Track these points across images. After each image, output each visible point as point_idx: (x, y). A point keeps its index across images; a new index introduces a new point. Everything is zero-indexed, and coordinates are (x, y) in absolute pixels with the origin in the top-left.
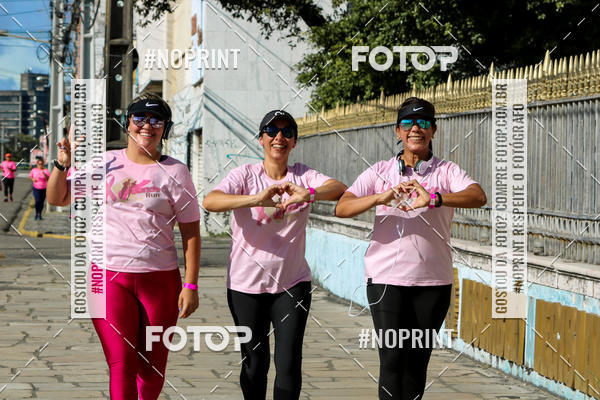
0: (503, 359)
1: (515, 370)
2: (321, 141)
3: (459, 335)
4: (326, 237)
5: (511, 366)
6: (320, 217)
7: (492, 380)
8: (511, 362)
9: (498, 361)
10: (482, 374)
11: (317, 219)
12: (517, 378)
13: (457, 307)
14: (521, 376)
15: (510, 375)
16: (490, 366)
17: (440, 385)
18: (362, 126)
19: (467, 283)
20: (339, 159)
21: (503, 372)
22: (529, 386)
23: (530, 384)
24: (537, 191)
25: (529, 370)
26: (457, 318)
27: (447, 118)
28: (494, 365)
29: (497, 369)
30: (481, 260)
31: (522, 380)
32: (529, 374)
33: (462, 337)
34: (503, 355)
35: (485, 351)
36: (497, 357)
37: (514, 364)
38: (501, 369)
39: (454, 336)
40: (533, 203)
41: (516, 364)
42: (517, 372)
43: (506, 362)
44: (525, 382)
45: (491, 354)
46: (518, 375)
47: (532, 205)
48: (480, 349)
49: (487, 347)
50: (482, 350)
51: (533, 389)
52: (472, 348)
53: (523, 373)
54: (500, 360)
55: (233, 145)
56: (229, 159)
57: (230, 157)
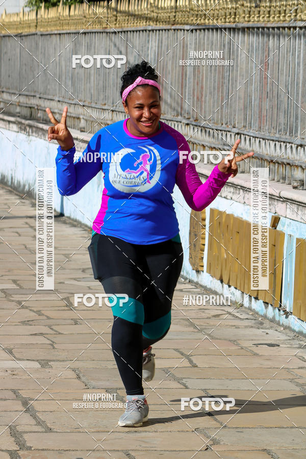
0: (256, 298)
1: (270, 312)
2: (41, 41)
3: (205, 268)
4: (48, 149)
5: (266, 308)
6: (41, 126)
7: (247, 323)
8: (266, 303)
9: (250, 300)
10: (234, 315)
11: (37, 128)
12: (273, 320)
13: (204, 238)
14: (277, 318)
15: (265, 317)
16: (242, 305)
17: (192, 329)
18: (90, 29)
19: (216, 214)
20: (63, 63)
21: (257, 313)
22: (287, 331)
23: (287, 328)
24: (297, 119)
25: (287, 314)
26: (203, 250)
27: (192, 31)
28: (246, 304)
29: (250, 309)
30: (232, 189)
31: (278, 323)
32: (287, 317)
33: (209, 271)
34: (258, 295)
35: (236, 288)
36: (250, 296)
37: (270, 305)
38: (254, 309)
39: (200, 269)
40: (292, 131)
41: (272, 305)
42: (273, 314)
43: (260, 302)
44: (283, 325)
45: (243, 293)
46: (274, 317)
47: (290, 134)
48: (230, 286)
49: (238, 284)
50: (232, 288)
51: (292, 334)
52: (220, 284)
53: (280, 315)
54: (253, 300)
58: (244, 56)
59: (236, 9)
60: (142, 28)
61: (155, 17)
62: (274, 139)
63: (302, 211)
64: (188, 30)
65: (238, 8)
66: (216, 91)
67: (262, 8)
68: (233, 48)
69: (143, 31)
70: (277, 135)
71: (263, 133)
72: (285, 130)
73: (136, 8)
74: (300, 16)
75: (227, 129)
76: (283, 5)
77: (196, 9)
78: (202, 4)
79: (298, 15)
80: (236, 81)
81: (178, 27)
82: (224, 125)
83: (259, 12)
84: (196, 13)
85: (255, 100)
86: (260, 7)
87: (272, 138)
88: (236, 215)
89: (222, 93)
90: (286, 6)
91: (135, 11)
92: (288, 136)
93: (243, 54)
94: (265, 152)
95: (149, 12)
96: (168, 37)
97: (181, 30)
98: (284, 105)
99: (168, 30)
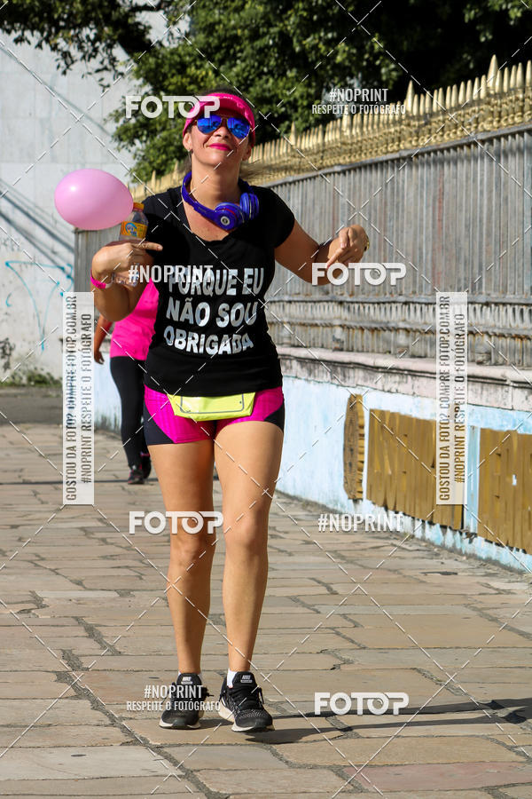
0: (431, 523)
1: (450, 538)
3: (365, 495)
5: (444, 533)
7: (416, 554)
8: (443, 527)
9: (424, 528)
10: (400, 547)
12: (452, 550)
13: (362, 453)
14: (458, 546)
15: (443, 546)
16: (413, 537)
19: (377, 415)
21: (433, 544)
22: (472, 560)
23: (472, 556)
25: (471, 536)
26: (362, 470)
27: (344, 173)
28: (418, 534)
29: (423, 539)
30: (397, 378)
31: (460, 553)
32: (471, 542)
33: (369, 497)
34: (432, 518)
35: (404, 514)
36: (423, 522)
37: (448, 530)
38: (429, 540)
39: (358, 496)
41: (450, 528)
42: (453, 542)
43: (437, 527)
44: (466, 554)
45: (413, 518)
46: (454, 545)
47: (472, 291)
48: (397, 513)
49: (408, 508)
50: (400, 513)
51: (477, 563)
52: (384, 512)
53: (461, 541)
54: (427, 526)
55: (15, 248)
56: (9, 268)
57: (10, 264)
58: (412, 195)
59: (400, 132)
60: (280, 182)
61: (298, 163)
63: (487, 390)
64: (339, 173)
65: (403, 130)
66: (377, 251)
67: (434, 124)
69: (281, 185)
73: (272, 155)
74: (482, 126)
75: (392, 299)
76: (460, 115)
77: (349, 142)
78: (357, 134)
79: (480, 125)
80: (402, 232)
81: (326, 171)
82: (388, 295)
83: (430, 130)
84: (350, 147)
85: (427, 254)
86: (430, 124)
88: (403, 413)
89: (385, 251)
90: (464, 116)
91: (271, 160)
92: (470, 295)
93: (409, 192)
95: (289, 158)
96: (314, 187)
97: (330, 174)
98: (465, 253)
99: (314, 177)
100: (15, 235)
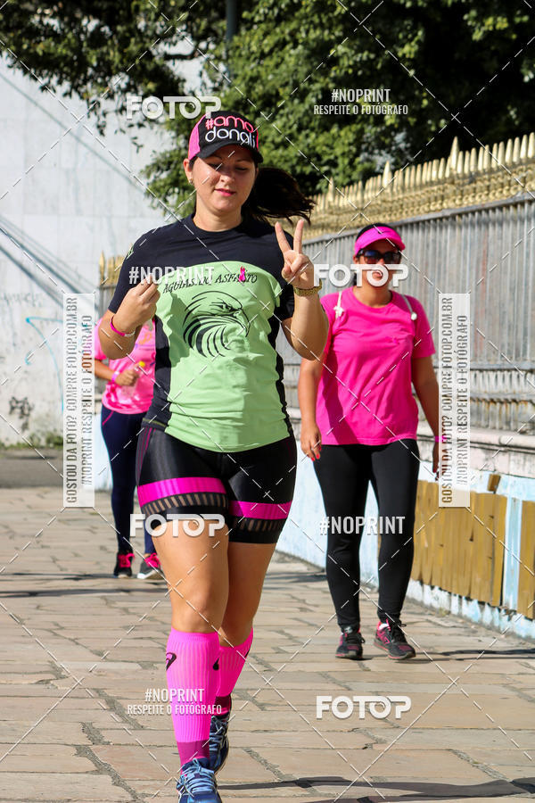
0: (468, 599)
1: (488, 615)
5: (482, 610)
7: (452, 631)
8: (481, 603)
9: (460, 604)
10: (436, 623)
12: (490, 627)
14: (496, 623)
15: (480, 623)
16: (449, 613)
21: (469, 620)
22: (510, 638)
23: (511, 634)
24: (525, 334)
25: (509, 613)
28: (455, 609)
29: (460, 615)
31: (498, 631)
32: (510, 619)
34: (470, 593)
35: (440, 589)
36: (460, 597)
37: (486, 606)
38: (466, 616)
40: (519, 353)
41: (489, 604)
42: (491, 618)
43: (475, 603)
44: (504, 632)
45: (450, 593)
46: (492, 622)
47: (516, 357)
48: (432, 588)
49: (444, 582)
50: (436, 588)
51: (517, 642)
52: (419, 586)
53: (500, 618)
54: (464, 601)
55: (36, 303)
56: (29, 325)
57: (31, 321)
58: (454, 256)
59: (443, 191)
60: (317, 240)
61: (335, 221)
62: (495, 367)
67: (479, 183)
68: (440, 247)
69: (318, 243)
70: (499, 362)
71: (480, 363)
72: (509, 353)
74: (530, 186)
76: (506, 174)
77: (390, 199)
78: (398, 191)
79: (527, 185)
83: (475, 189)
84: (390, 205)
86: (475, 183)
87: (492, 367)
90: (511, 175)
92: (513, 361)
93: (452, 253)
94: (483, 389)
95: (327, 215)
98: (509, 318)
100: (37, 290)
